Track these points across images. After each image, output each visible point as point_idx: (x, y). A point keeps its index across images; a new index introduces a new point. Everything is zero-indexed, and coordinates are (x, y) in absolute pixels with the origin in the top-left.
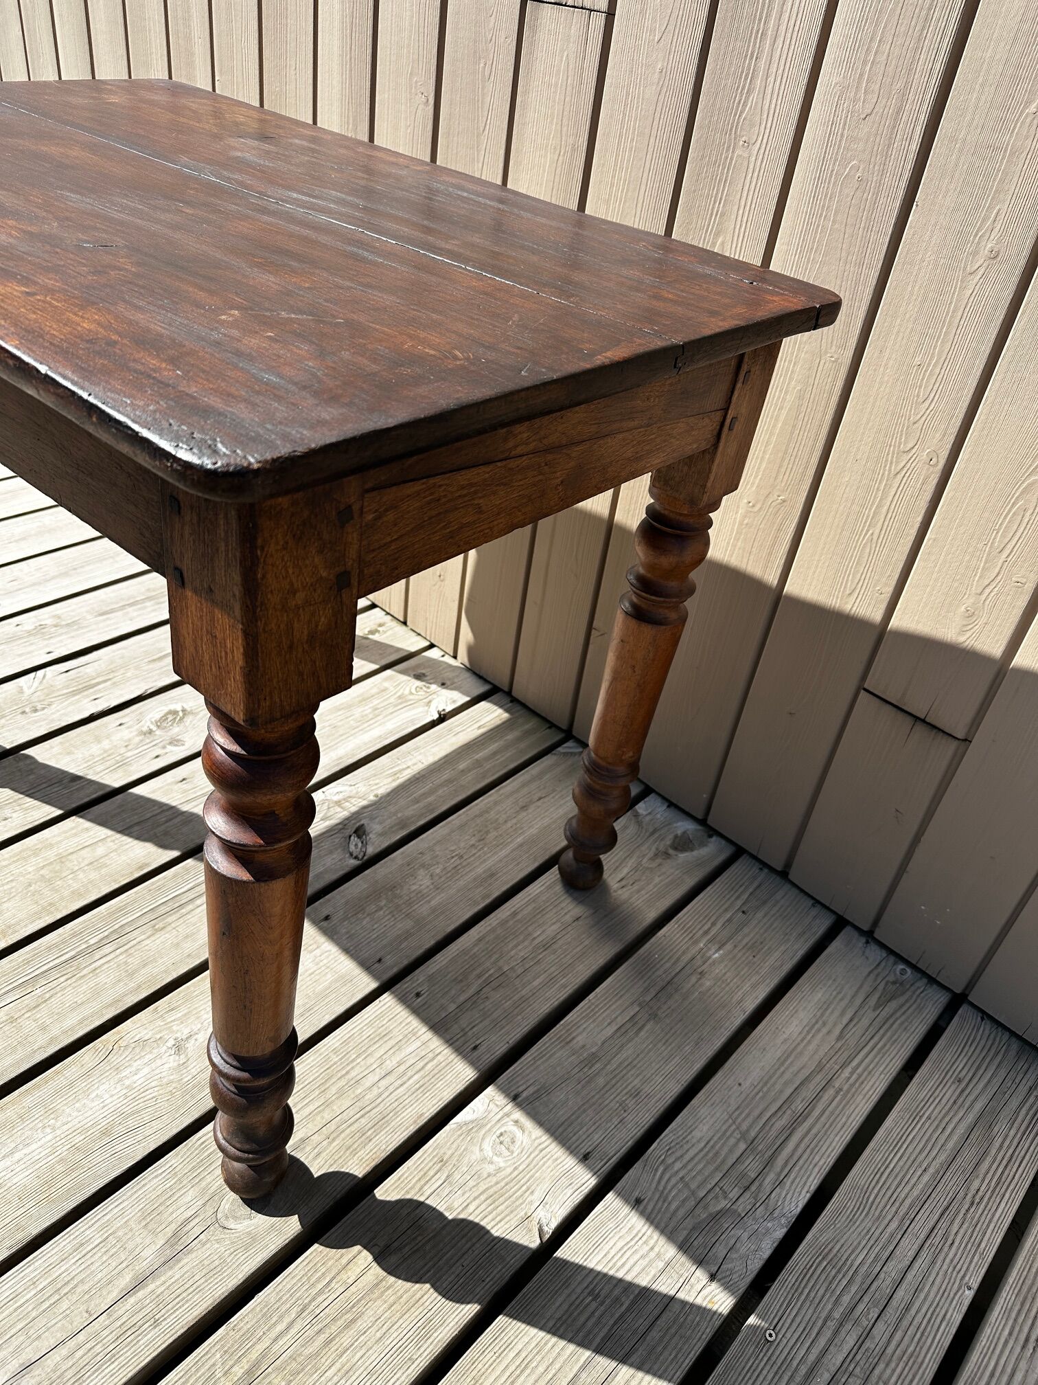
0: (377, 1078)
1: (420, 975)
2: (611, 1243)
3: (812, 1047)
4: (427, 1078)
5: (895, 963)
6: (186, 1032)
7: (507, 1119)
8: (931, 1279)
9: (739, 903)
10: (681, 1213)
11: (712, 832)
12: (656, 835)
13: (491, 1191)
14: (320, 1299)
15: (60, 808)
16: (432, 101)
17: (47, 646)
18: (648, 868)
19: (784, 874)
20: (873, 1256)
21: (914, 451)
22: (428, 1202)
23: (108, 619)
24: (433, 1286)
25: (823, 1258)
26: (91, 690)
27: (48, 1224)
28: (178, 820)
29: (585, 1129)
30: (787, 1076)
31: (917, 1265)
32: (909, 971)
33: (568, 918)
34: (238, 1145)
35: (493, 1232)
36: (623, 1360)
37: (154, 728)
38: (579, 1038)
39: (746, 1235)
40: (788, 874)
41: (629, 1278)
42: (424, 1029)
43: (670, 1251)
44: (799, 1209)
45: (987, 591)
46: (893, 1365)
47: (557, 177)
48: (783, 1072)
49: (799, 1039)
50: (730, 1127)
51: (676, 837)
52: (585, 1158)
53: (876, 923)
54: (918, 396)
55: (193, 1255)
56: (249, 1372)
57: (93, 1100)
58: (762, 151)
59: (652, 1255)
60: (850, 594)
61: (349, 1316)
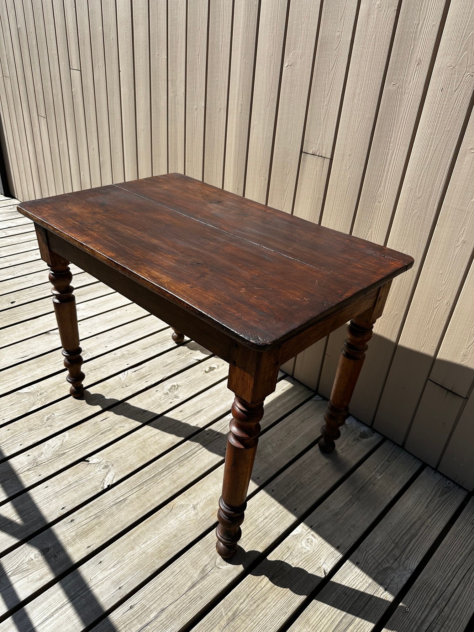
0: (263, 519)
1: (273, 483)
2: (349, 577)
3: (416, 510)
4: (280, 520)
5: (446, 480)
6: (196, 502)
7: (309, 534)
8: (465, 593)
9: (386, 458)
10: (373, 567)
11: (374, 431)
12: (353, 432)
13: (306, 558)
14: (253, 592)
15: (141, 422)
16: (267, 179)
17: (126, 362)
18: (351, 445)
19: (402, 447)
20: (443, 584)
21: (442, 300)
22: (285, 561)
23: (146, 351)
24: (290, 589)
25: (425, 585)
26: (145, 378)
27: (161, 565)
28: (182, 425)
29: (337, 538)
30: (408, 521)
31: (459, 588)
32: (452, 483)
33: (323, 463)
34: (225, 538)
35: (308, 572)
36: (357, 615)
37: (168, 392)
38: (332, 507)
39: (397, 576)
40: (404, 447)
41: (357, 589)
42: (277, 503)
43: (370, 580)
44: (415, 567)
45: (470, 347)
46: (452, 621)
47: (312, 207)
48: (406, 520)
49: (412, 507)
50: (388, 538)
51: (361, 433)
52: (338, 548)
53: (438, 465)
54: (442, 283)
55: (210, 577)
56: (233, 614)
57: (169, 525)
58: (385, 204)
59: (364, 581)
60: (422, 347)
61: (263, 598)
